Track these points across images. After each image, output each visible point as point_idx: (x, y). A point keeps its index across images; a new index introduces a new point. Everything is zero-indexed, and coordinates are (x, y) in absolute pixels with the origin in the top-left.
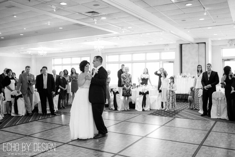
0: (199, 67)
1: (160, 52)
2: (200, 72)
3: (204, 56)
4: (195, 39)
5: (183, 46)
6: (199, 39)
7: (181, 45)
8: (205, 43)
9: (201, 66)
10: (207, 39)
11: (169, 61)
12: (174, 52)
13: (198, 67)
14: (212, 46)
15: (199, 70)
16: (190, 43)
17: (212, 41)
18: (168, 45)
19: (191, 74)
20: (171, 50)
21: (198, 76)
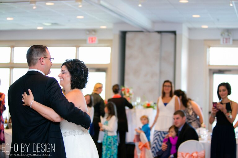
0: (166, 86)
1: (78, 47)
2: (167, 95)
3: (172, 59)
4: (154, 22)
5: (128, 36)
6: (164, 22)
7: (124, 34)
8: (174, 33)
9: (171, 83)
10: (180, 23)
11: (97, 67)
12: (109, 48)
13: (164, 86)
14: (190, 41)
15: (166, 91)
16: (143, 30)
17: (190, 29)
18: (94, 31)
19: (143, 99)
20: (103, 42)
21: (165, 104)
